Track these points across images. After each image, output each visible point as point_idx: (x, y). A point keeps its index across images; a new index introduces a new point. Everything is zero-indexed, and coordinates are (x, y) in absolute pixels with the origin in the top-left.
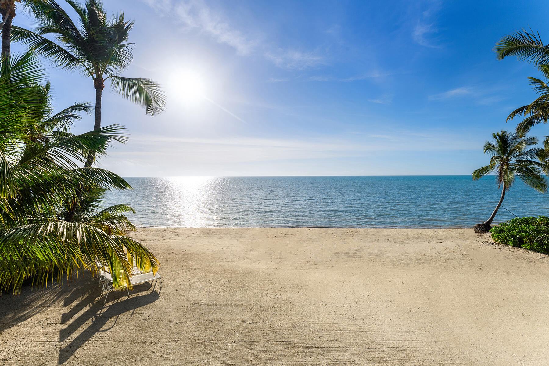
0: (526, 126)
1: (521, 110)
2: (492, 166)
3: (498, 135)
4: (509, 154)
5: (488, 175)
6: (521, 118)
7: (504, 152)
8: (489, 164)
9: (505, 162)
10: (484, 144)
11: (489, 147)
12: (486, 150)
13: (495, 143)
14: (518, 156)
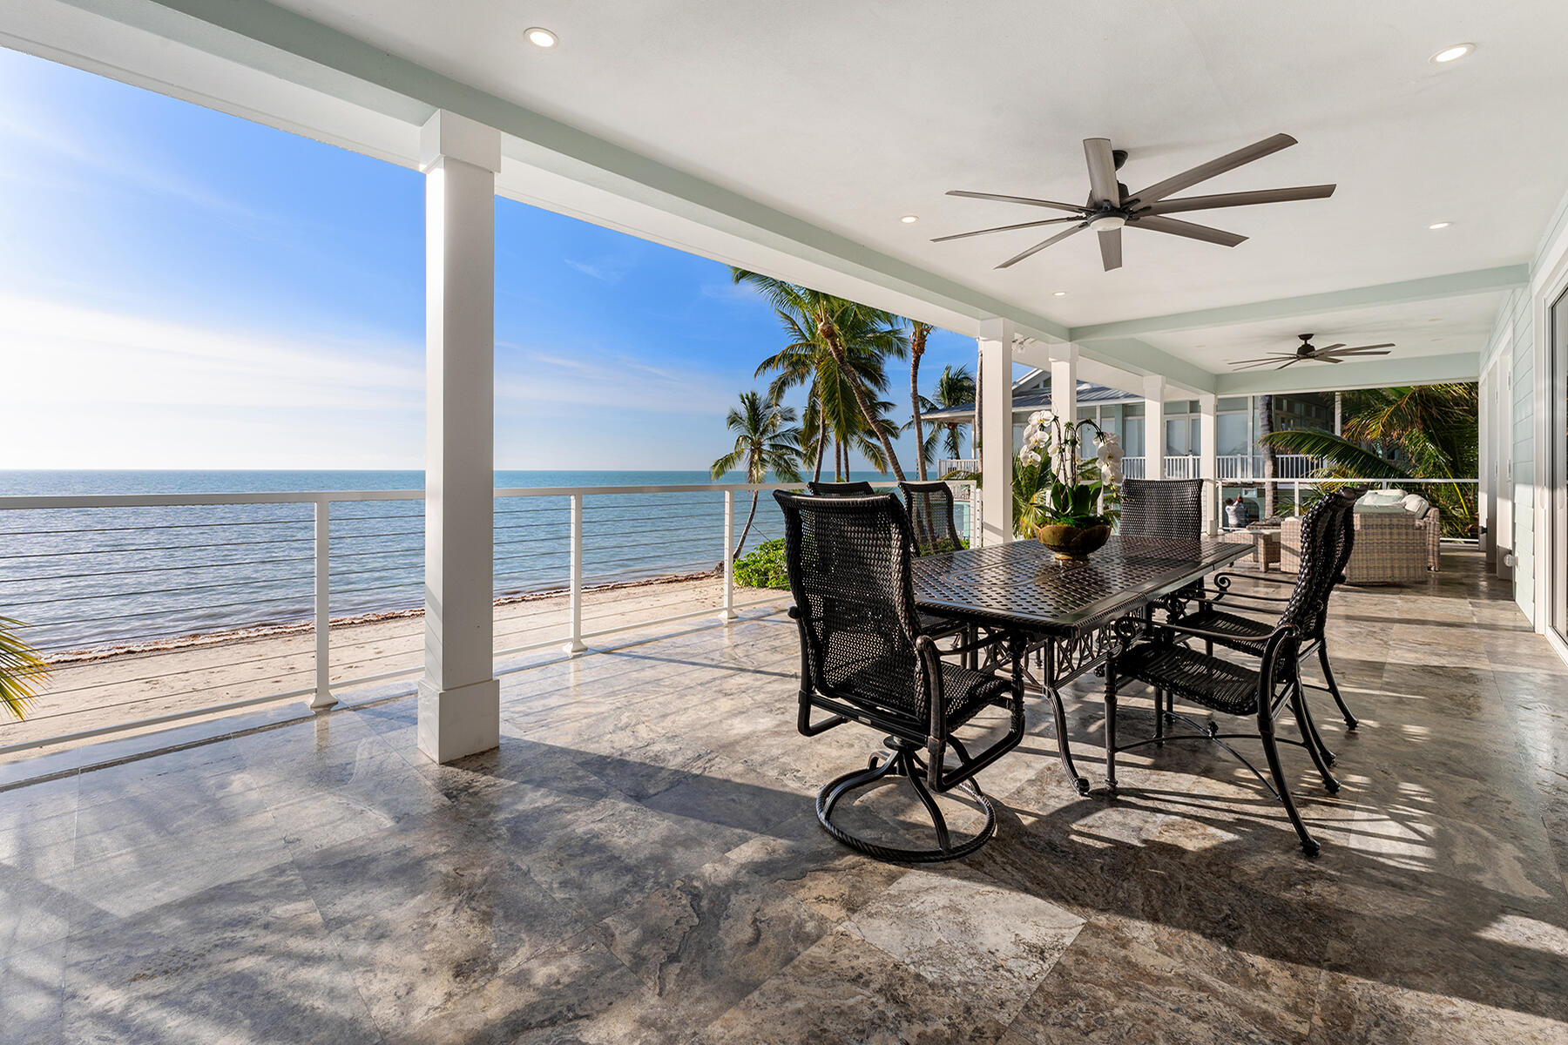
0: (779, 388)
1: (769, 362)
2: (739, 454)
3: (747, 398)
4: (761, 434)
5: (733, 470)
6: (775, 374)
7: (755, 430)
8: (733, 451)
9: (757, 448)
10: (727, 413)
11: (734, 420)
12: (731, 424)
13: (743, 411)
14: (773, 437)
